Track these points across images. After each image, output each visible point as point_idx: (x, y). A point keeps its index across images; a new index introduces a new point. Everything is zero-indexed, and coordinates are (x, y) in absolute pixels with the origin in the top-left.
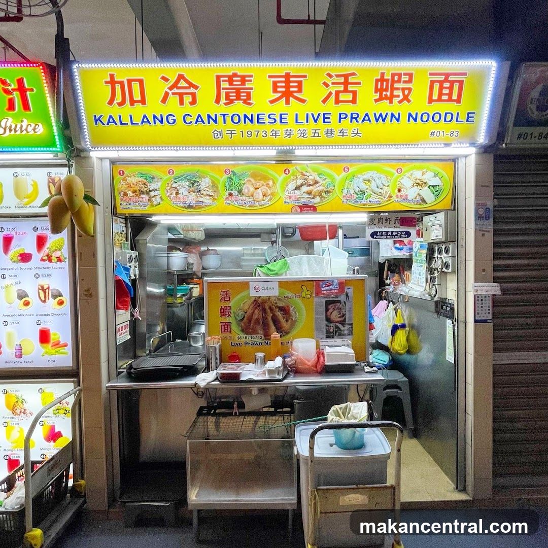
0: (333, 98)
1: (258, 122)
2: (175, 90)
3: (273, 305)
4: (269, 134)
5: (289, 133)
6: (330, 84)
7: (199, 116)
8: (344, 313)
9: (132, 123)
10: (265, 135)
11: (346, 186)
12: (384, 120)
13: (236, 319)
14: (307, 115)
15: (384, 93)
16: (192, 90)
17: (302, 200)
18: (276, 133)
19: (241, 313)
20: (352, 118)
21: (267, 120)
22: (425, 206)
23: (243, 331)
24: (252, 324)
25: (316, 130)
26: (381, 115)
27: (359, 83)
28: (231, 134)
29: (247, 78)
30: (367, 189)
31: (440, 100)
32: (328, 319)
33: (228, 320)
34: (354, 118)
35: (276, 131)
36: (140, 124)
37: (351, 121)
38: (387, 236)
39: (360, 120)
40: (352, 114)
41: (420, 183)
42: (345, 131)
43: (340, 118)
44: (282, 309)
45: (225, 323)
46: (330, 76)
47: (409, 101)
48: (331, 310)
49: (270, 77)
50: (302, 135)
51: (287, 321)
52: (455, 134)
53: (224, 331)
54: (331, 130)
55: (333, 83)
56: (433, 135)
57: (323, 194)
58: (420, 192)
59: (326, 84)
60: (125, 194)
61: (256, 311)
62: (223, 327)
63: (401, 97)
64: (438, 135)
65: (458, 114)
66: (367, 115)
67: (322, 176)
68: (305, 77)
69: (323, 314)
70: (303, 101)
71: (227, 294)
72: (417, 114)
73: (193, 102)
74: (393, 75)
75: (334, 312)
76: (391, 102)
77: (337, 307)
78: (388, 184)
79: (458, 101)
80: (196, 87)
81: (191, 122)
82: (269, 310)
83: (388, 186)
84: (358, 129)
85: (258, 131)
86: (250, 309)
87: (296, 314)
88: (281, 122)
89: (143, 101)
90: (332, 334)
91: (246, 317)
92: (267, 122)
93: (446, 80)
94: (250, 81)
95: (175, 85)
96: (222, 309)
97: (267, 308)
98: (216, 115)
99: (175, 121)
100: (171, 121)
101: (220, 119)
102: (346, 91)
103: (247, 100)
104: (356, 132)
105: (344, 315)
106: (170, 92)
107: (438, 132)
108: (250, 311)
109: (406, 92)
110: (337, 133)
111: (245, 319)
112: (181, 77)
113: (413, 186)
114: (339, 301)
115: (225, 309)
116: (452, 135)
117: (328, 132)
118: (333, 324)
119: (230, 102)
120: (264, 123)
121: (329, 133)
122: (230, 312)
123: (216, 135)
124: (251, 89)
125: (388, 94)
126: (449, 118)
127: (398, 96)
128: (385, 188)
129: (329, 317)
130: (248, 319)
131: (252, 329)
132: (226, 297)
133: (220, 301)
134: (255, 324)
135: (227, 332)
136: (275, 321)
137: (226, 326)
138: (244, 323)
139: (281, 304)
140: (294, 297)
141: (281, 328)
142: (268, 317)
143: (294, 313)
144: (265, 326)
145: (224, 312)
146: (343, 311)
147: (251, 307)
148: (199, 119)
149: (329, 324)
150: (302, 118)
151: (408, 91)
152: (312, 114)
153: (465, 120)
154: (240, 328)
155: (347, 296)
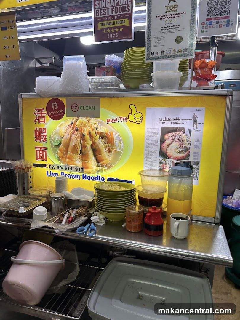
3: (93, 130)
8: (188, 146)
13: (52, 145)
19: (57, 138)
23: (59, 159)
24: (69, 152)
32: (163, 154)
33: (44, 145)
44: (102, 136)
45: (41, 148)
48: (168, 142)
51: (109, 151)
53: (39, 159)
61: (74, 136)
62: (38, 152)
69: (156, 147)
71: (41, 113)
75: (173, 144)
77: (177, 137)
82: (88, 137)
86: (67, 134)
87: (121, 143)
91: (62, 143)
96: (36, 131)
97: (86, 133)
105: (187, 150)
108: (67, 136)
111: (61, 146)
114: (182, 129)
115: (40, 132)
118: (170, 162)
122: (46, 136)
129: (164, 150)
130: (64, 146)
131: (69, 158)
132: (41, 117)
133: (35, 121)
134: (72, 152)
135: (43, 159)
136: (96, 151)
137: (41, 152)
138: (60, 150)
139: (103, 129)
140: (119, 121)
141: (102, 160)
142: (87, 145)
143: (118, 142)
144: (84, 155)
145: (40, 135)
146: (186, 144)
147: (68, 131)
149: (163, 160)
154: (56, 156)
155: (195, 121)
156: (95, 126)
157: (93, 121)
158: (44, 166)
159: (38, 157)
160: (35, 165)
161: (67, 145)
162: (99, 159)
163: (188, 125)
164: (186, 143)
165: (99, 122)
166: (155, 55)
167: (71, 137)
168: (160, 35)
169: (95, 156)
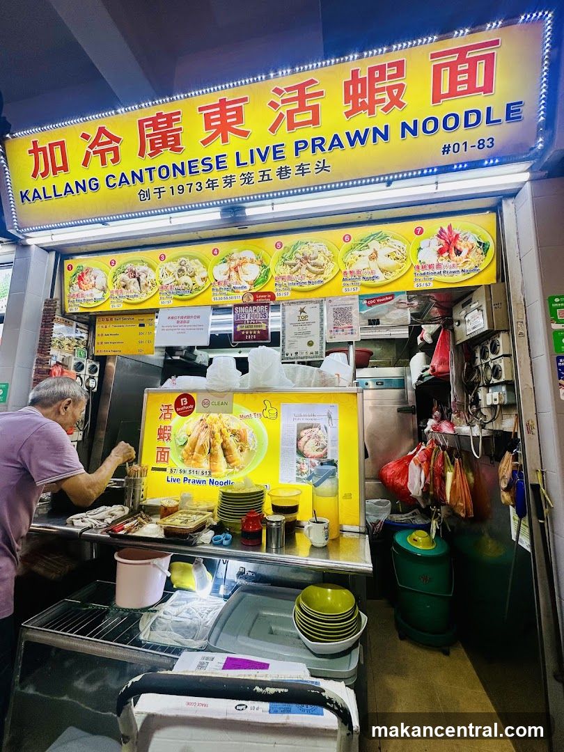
0: (284, 124)
1: (191, 172)
2: (97, 148)
3: (224, 427)
4: (204, 185)
5: (229, 181)
6: (280, 103)
7: (123, 174)
8: (325, 443)
9: (56, 195)
10: (199, 188)
12: (362, 142)
13: (176, 444)
14: (252, 151)
15: (360, 100)
16: (114, 144)
18: (213, 183)
19: (183, 436)
20: (314, 146)
21: (201, 167)
23: (183, 461)
24: (195, 453)
25: (264, 171)
26: (357, 133)
27: (321, 93)
28: (160, 192)
29: (174, 117)
31: (453, 93)
32: (300, 453)
33: (166, 444)
34: (317, 145)
35: (212, 181)
36: (63, 196)
37: (314, 151)
39: (326, 147)
40: (313, 140)
42: (305, 167)
43: (297, 149)
44: (235, 433)
45: (163, 448)
46: (278, 91)
47: (401, 105)
48: (304, 440)
49: (201, 109)
50: (247, 181)
51: (241, 451)
52: (487, 143)
53: (160, 461)
54: (286, 167)
55: (283, 102)
56: (448, 151)
59: (273, 105)
61: (202, 434)
62: (159, 453)
63: (388, 100)
64: (456, 150)
65: (489, 109)
66: (336, 137)
68: (245, 100)
69: (292, 444)
70: (245, 134)
71: (168, 410)
72: (415, 122)
73: (116, 160)
74: (371, 71)
75: (310, 441)
76: (372, 112)
77: (314, 433)
79: (488, 88)
80: (118, 140)
81: (115, 184)
82: (219, 434)
84: (324, 160)
85: (191, 184)
86: (195, 432)
87: (255, 441)
88: (218, 168)
89: (65, 168)
90: (305, 476)
91: (188, 442)
92: (200, 170)
93: (462, 59)
94: (178, 119)
95: (96, 142)
96: (160, 429)
97: (216, 430)
98: (141, 171)
99: (97, 184)
100: (94, 187)
101: (146, 175)
102: (302, 108)
103: (176, 148)
104: (321, 165)
105: (324, 447)
106: (92, 151)
107: (456, 146)
108: (194, 435)
109: (395, 92)
110: (294, 170)
111: (187, 446)
112: (102, 131)
114: (317, 426)
115: (165, 430)
116: (481, 146)
118: (307, 461)
119: (156, 151)
120: (198, 172)
121: (283, 172)
122: (170, 434)
123: (142, 196)
124: (180, 129)
125: (367, 100)
126: (472, 119)
127: (383, 100)
129: (301, 449)
130: (191, 445)
131: (195, 460)
132: (168, 413)
133: (160, 418)
134: (199, 452)
135: (164, 461)
136: (226, 451)
137: (163, 453)
138: (185, 450)
139: (235, 426)
140: (253, 416)
141: (233, 461)
142: (217, 444)
143: (251, 439)
144: (212, 455)
145: (163, 433)
146: (323, 441)
147: (196, 429)
148: (123, 180)
149: (301, 459)
150: (245, 158)
151: (397, 90)
152: (258, 150)
153: (503, 118)
154: (180, 457)
155: (330, 417)
156: (227, 422)
157: (225, 417)
158: (165, 470)
159: (159, 459)
160: (154, 469)
161: (194, 445)
162: (230, 460)
163: (323, 422)
165: (231, 418)
166: (289, 355)
167: (199, 434)
168: (292, 339)
169: (225, 456)
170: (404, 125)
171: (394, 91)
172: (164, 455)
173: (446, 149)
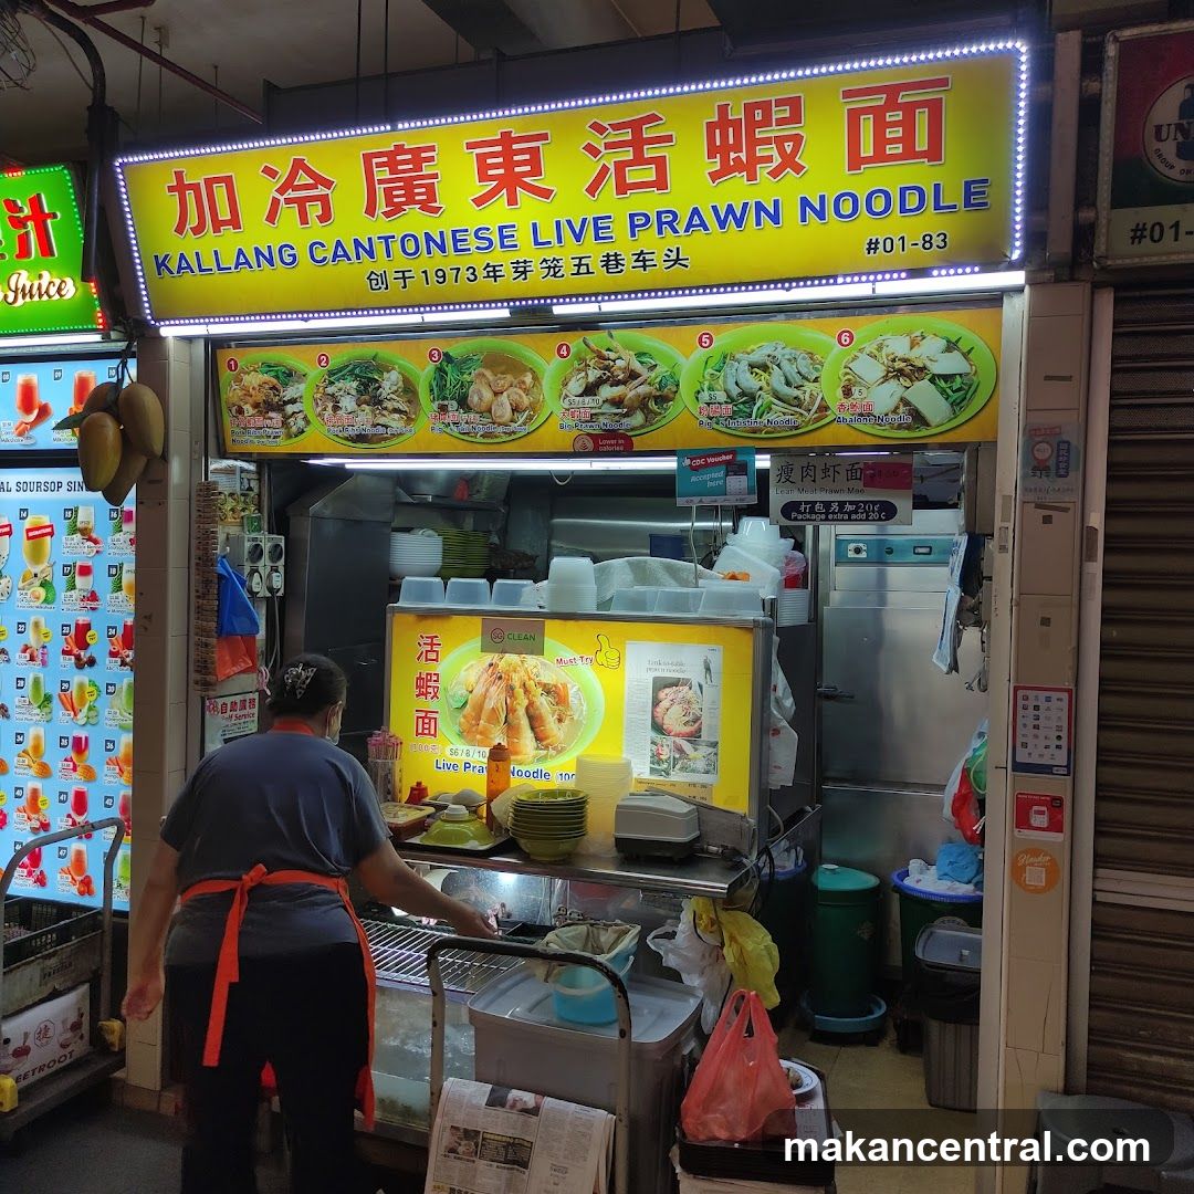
0: (611, 182)
1: (456, 250)
2: (291, 194)
3: (530, 679)
4: (481, 273)
5: (522, 269)
6: (602, 148)
7: (339, 244)
8: (698, 713)
9: (219, 268)
10: (472, 277)
11: (707, 383)
12: (739, 222)
13: (449, 705)
14: (558, 223)
15: (733, 155)
16: (321, 190)
17: (602, 420)
18: (494, 271)
19: (460, 692)
20: (660, 224)
21: (473, 243)
22: (924, 432)
23: (461, 734)
24: (482, 722)
25: (580, 259)
26: (730, 209)
27: (669, 139)
28: (404, 278)
29: (423, 155)
30: (761, 389)
31: (880, 156)
32: (658, 727)
33: (430, 705)
34: (666, 223)
35: (494, 267)
36: (233, 269)
37: (660, 232)
38: (827, 514)
39: (681, 227)
40: (659, 214)
41: (908, 369)
42: (647, 257)
43: (633, 226)
44: (548, 690)
45: (427, 712)
46: (598, 128)
47: (798, 169)
48: (665, 704)
49: (470, 146)
50: (552, 273)
51: (560, 720)
52: (937, 241)
53: (423, 734)
54: (616, 255)
55: (608, 146)
56: (876, 249)
57: (652, 405)
58: (909, 395)
59: (592, 151)
60: (240, 411)
61: (493, 689)
62: (420, 720)
63: (777, 160)
64: (888, 249)
65: (937, 187)
66: (696, 211)
67: (645, 360)
68: (544, 137)
69: (644, 714)
70: (546, 194)
71: (432, 644)
72: (822, 198)
73: (325, 217)
74: (750, 109)
75: (673, 709)
76: (752, 177)
77: (680, 695)
78: (816, 374)
79: (934, 153)
80: (328, 184)
81: (325, 258)
82: (521, 691)
83: (816, 380)
84: (678, 249)
85: (458, 269)
86: (480, 685)
87: (582, 705)
88: (503, 246)
89: (235, 222)
90: (665, 766)
91: (469, 702)
92: (473, 249)
93: (892, 104)
94: (431, 159)
95: (289, 184)
96: (420, 678)
97: (517, 684)
98: (370, 239)
99: (294, 256)
100: (288, 260)
101: (380, 248)
102: (639, 160)
103: (429, 206)
104: (673, 256)
105: (697, 719)
106: (282, 198)
107: (888, 242)
108: (479, 690)
109: (789, 147)
110: (629, 261)
111: (468, 709)
112: (299, 165)
113: (886, 379)
114: (686, 682)
115: (427, 680)
116: (927, 245)
117: (608, 260)
118: (669, 741)
119: (394, 210)
120: (469, 250)
121: (613, 262)
122: (437, 687)
123: (374, 282)
124: (435, 176)
125: (743, 155)
126: (913, 201)
127: (769, 159)
128: (809, 387)
129: (659, 720)
130: (474, 708)
131: (481, 733)
132: (431, 650)
133: (418, 659)
134: (489, 720)
135: (429, 734)
136: (534, 720)
137: (426, 724)
138: (465, 717)
139: (548, 678)
140: (579, 662)
141: (546, 738)
142: (518, 707)
143: (576, 702)
144: (511, 728)
145: (425, 685)
146: (695, 709)
147: (482, 680)
148: (340, 252)
149: (658, 738)
150: (547, 233)
151: (791, 144)
152: (569, 222)
153: (960, 203)
154: (457, 728)
155: (708, 669)
156: (535, 670)
157: (531, 661)
159: (420, 731)
161: (479, 708)
162: (541, 735)
163: (696, 676)
164: (696, 706)
165: (542, 663)
167: (487, 690)
169: (532, 728)
170: (805, 202)
171: (786, 144)
172: (429, 723)
173: (872, 246)
